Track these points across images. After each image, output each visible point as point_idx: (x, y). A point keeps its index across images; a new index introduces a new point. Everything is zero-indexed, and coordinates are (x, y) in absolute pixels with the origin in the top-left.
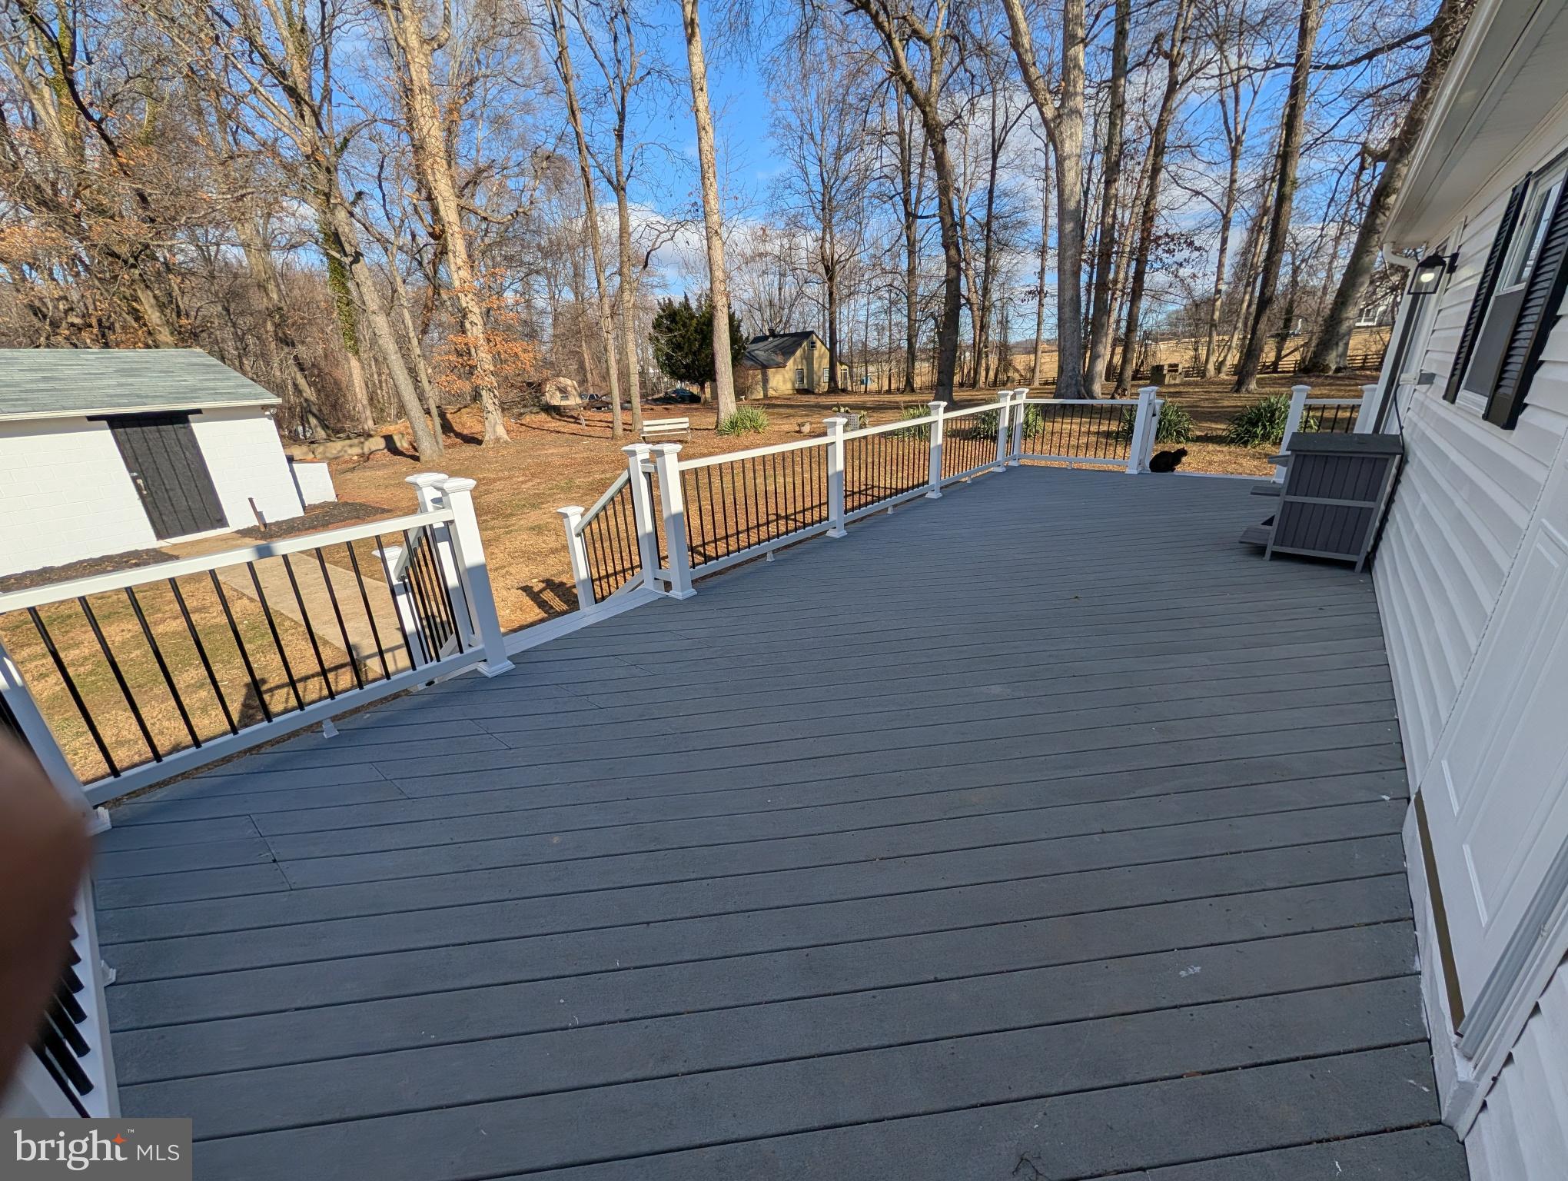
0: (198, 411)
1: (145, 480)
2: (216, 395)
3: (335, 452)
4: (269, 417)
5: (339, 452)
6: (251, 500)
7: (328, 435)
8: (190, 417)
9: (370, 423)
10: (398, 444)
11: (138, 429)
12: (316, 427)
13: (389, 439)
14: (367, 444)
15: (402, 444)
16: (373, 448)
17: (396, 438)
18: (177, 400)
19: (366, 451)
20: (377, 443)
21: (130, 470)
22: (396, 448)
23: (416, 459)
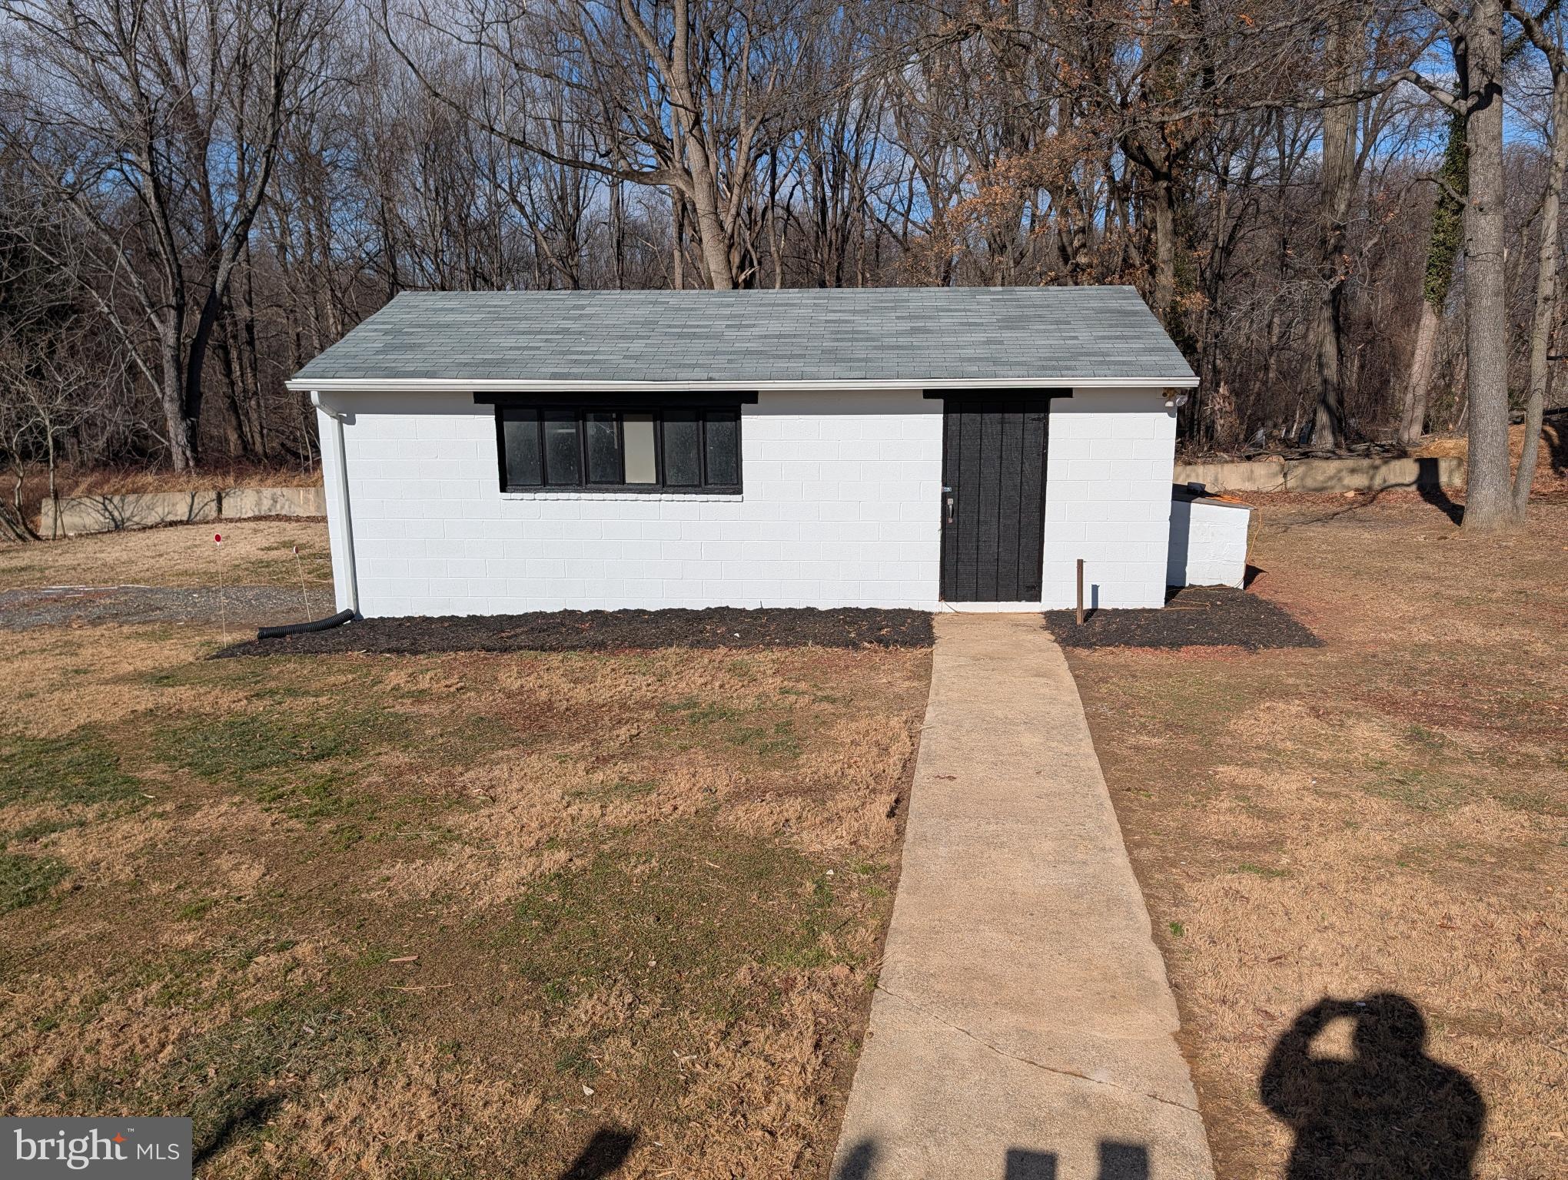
0: (1067, 392)
1: (957, 502)
2: (1103, 363)
3: (1320, 478)
4: (1169, 411)
5: (1331, 478)
6: (1080, 563)
7: (1337, 445)
8: (1054, 402)
9: (1416, 429)
10: (1444, 479)
11: (977, 417)
12: (1323, 427)
13: (1429, 467)
14: (1384, 470)
15: (1450, 478)
16: (1392, 480)
17: (1443, 466)
18: (1043, 370)
19: (1378, 482)
20: (1406, 471)
21: (945, 484)
22: (1436, 485)
23: (1456, 514)
